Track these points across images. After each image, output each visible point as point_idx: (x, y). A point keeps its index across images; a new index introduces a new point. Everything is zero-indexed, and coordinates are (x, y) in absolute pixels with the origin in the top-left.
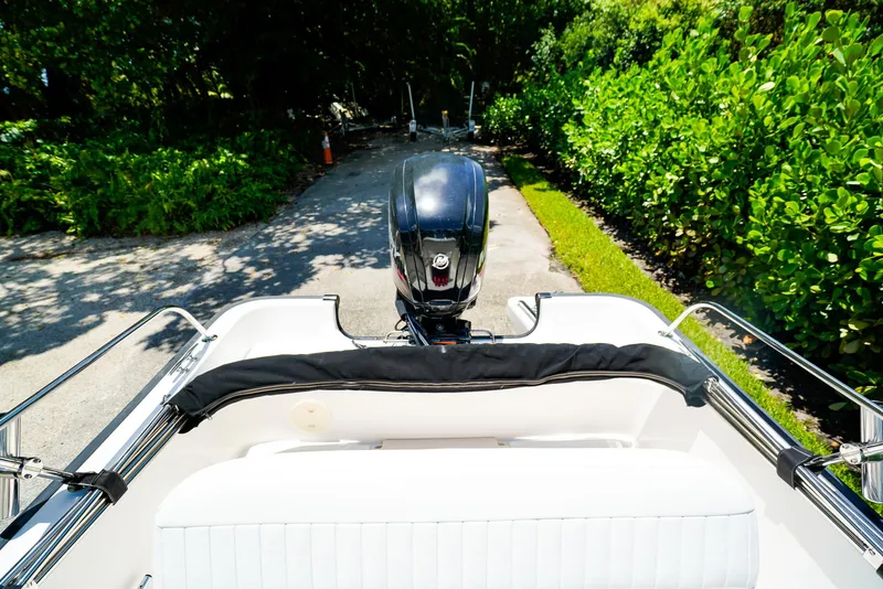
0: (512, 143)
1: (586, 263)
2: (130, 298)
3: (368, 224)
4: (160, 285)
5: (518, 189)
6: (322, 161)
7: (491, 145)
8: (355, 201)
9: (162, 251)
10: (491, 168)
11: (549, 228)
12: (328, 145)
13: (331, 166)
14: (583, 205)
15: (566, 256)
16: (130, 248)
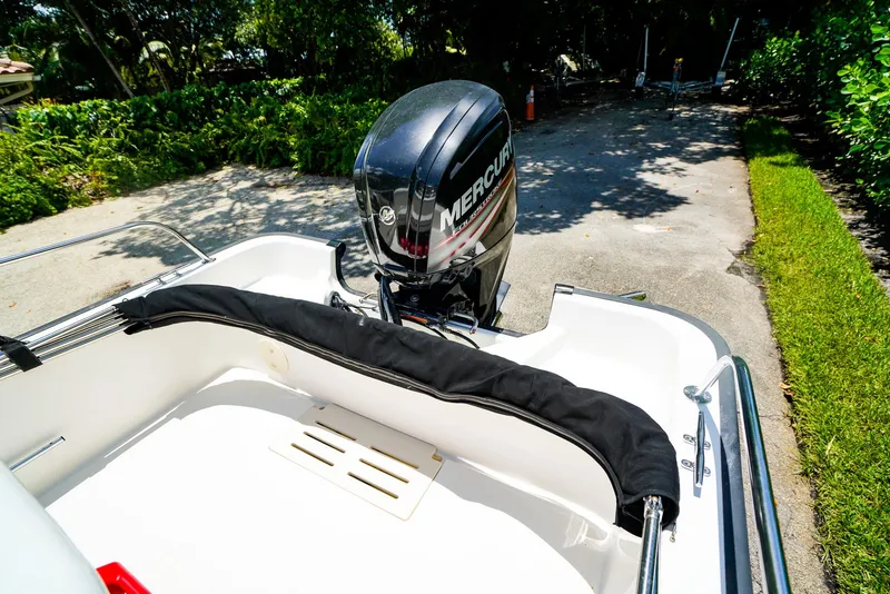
0: (774, 102)
1: (789, 271)
2: (304, 226)
3: (531, 186)
4: (329, 219)
5: (747, 161)
6: (523, 117)
7: (741, 104)
8: (533, 160)
9: (346, 190)
10: (724, 133)
11: (761, 215)
12: (532, 100)
13: (531, 122)
14: (842, 189)
15: (765, 257)
16: (325, 185)
